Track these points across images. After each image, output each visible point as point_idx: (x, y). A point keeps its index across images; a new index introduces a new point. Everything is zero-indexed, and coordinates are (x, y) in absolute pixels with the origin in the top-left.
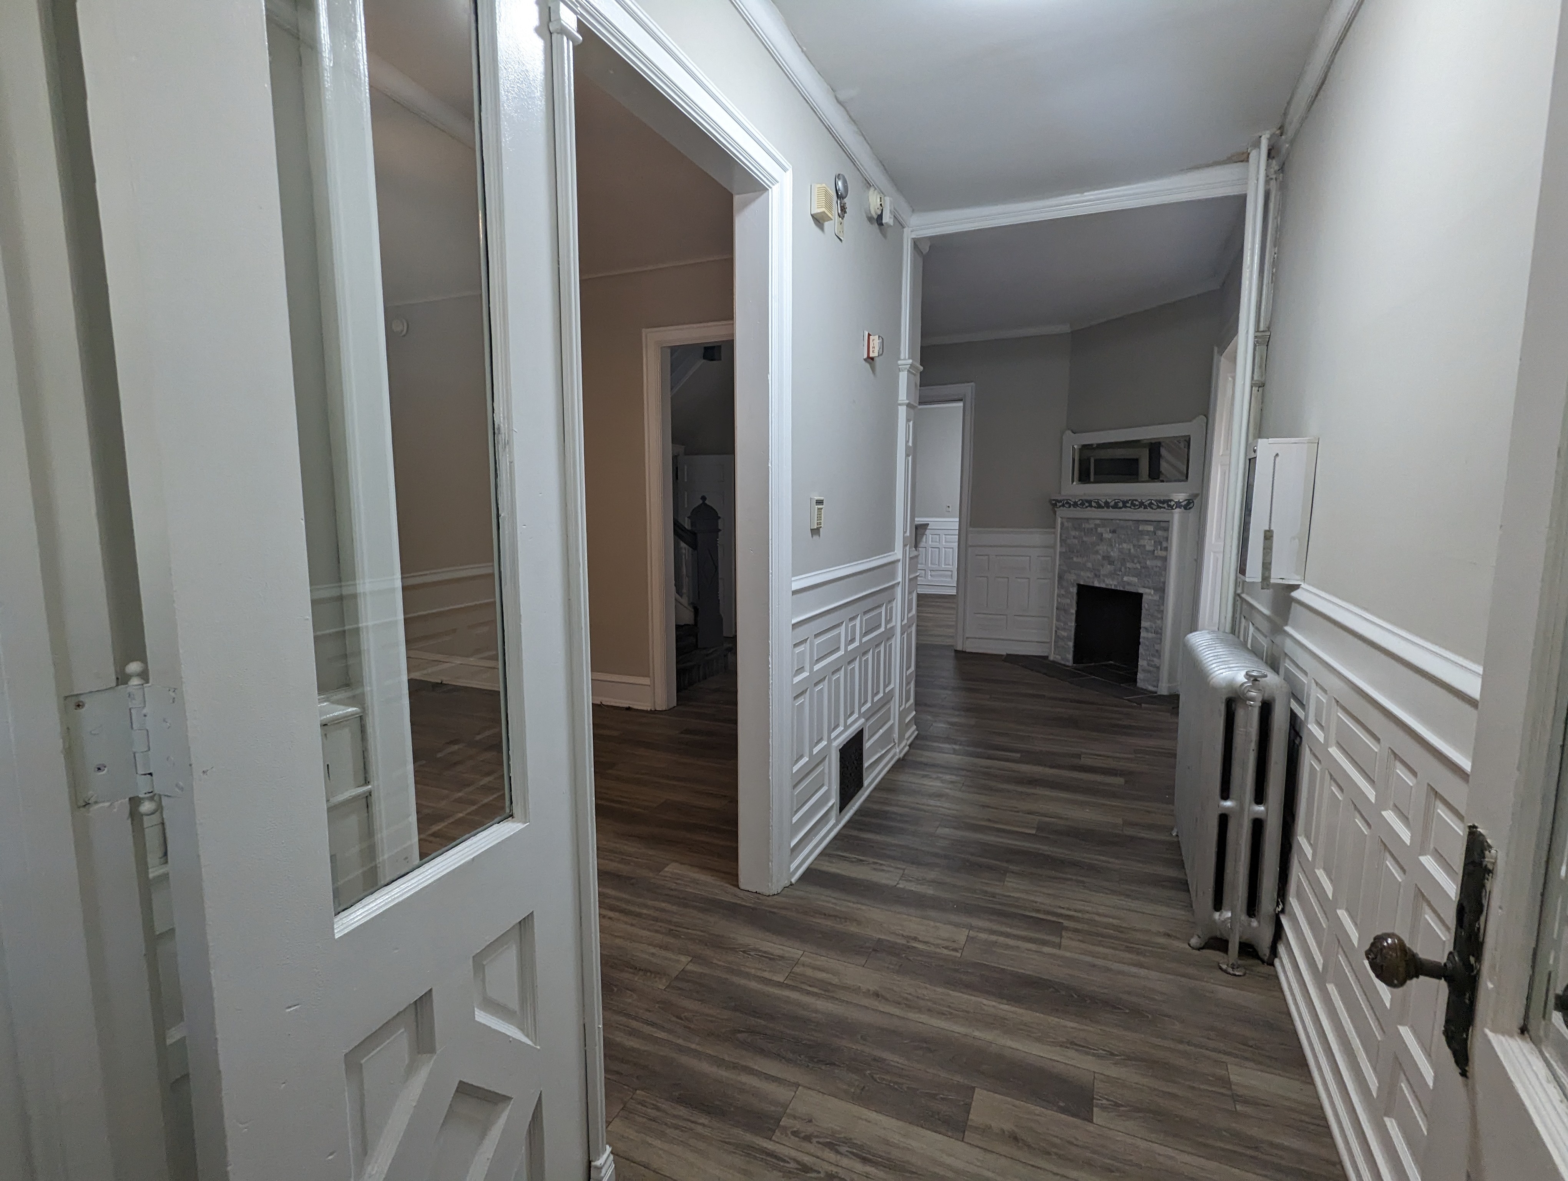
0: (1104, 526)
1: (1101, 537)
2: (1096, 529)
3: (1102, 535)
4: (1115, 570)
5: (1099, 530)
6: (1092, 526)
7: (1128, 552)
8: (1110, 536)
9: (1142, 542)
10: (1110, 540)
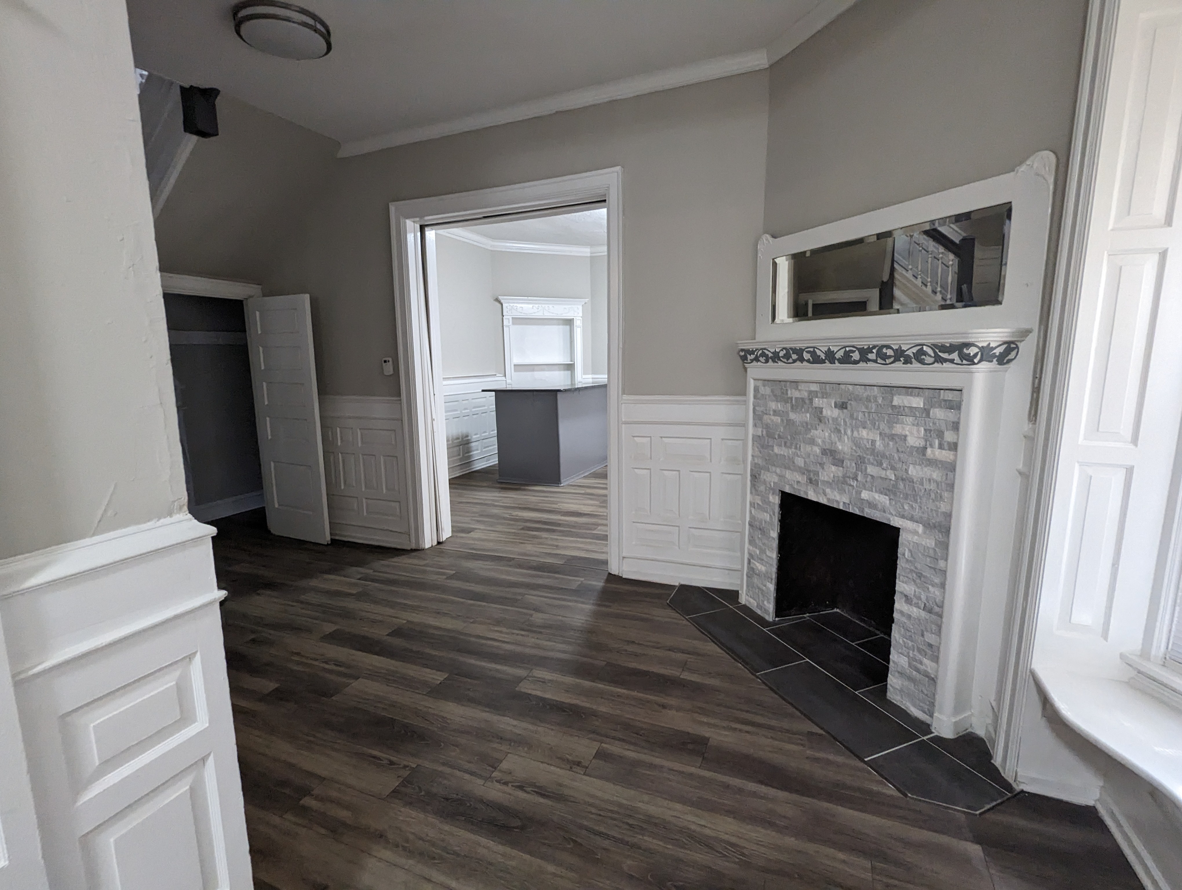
0: (825, 395)
1: (819, 415)
2: (811, 400)
3: (821, 412)
4: (844, 477)
5: (817, 402)
6: (805, 395)
7: (869, 446)
8: (836, 412)
9: (898, 429)
10: (835, 420)
